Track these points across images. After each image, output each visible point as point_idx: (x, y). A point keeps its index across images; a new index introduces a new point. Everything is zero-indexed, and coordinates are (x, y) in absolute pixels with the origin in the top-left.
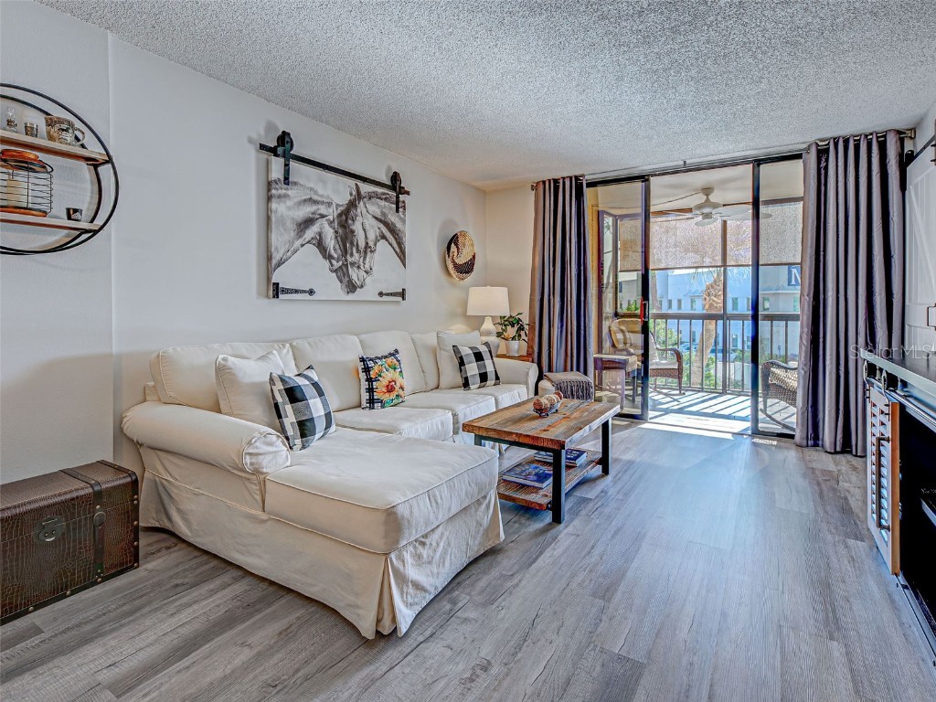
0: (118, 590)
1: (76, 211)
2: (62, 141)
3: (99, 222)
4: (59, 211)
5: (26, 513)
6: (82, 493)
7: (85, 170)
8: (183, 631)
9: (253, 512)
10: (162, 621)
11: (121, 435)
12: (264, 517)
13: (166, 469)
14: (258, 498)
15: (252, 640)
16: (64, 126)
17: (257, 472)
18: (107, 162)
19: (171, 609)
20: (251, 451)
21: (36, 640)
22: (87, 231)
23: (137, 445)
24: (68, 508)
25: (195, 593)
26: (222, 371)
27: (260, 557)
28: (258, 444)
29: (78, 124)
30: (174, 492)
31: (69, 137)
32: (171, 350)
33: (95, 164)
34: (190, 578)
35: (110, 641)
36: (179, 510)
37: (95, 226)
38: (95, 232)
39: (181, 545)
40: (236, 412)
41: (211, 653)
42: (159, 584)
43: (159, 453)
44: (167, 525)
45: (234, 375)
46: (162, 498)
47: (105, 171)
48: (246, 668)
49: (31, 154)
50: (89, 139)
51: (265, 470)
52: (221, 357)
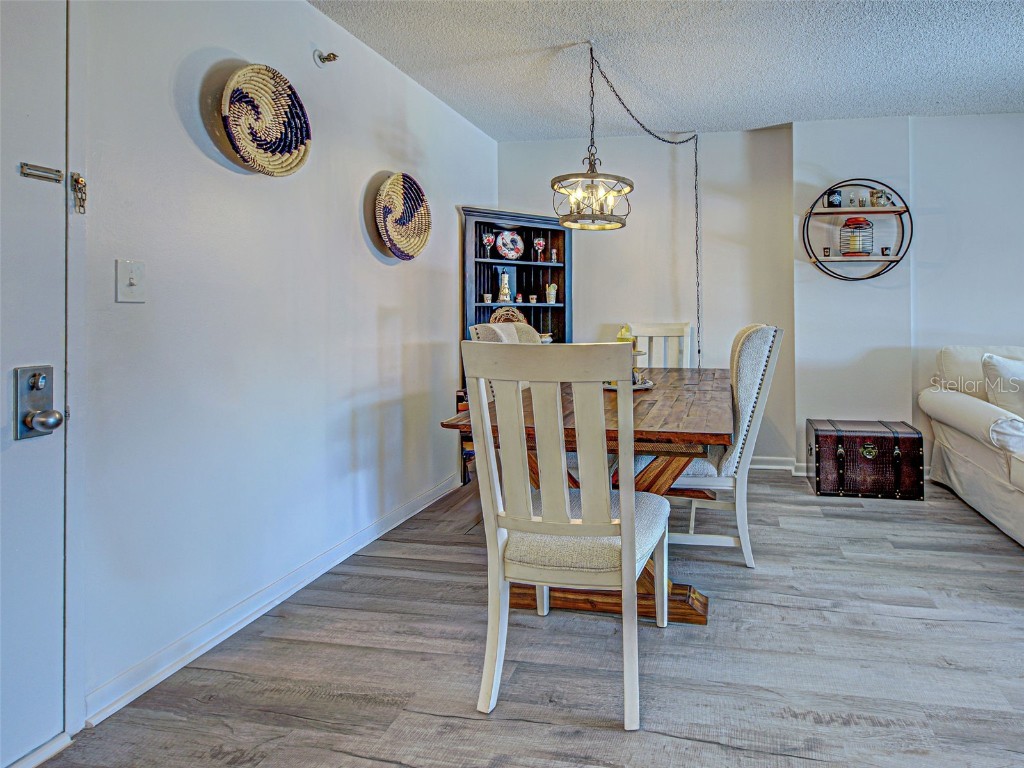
0: (908, 507)
1: (886, 249)
2: (878, 204)
3: (901, 255)
4: (877, 250)
5: (857, 437)
6: (886, 435)
7: (894, 220)
8: (941, 540)
9: (1002, 481)
10: (929, 530)
11: (917, 408)
12: (1012, 488)
13: (947, 439)
14: (1006, 470)
15: (986, 564)
16: (879, 195)
17: (1003, 448)
18: (905, 212)
19: (938, 528)
20: (997, 429)
21: (860, 509)
22: (892, 262)
23: (929, 417)
24: (879, 441)
25: (957, 527)
26: (987, 366)
27: (1009, 520)
28: (1004, 425)
29: (888, 190)
30: (952, 457)
31: (883, 201)
32: (951, 347)
33: (900, 214)
34: (957, 519)
35: (897, 526)
36: (955, 472)
37: (897, 258)
38: (898, 262)
39: (957, 500)
40: (1000, 403)
41: (955, 557)
42: (934, 514)
43: (943, 426)
44: (948, 483)
45: (997, 371)
46: (944, 463)
47: (905, 217)
48: (974, 573)
49: (862, 217)
50: (894, 198)
51: (1011, 449)
52: (986, 355)
